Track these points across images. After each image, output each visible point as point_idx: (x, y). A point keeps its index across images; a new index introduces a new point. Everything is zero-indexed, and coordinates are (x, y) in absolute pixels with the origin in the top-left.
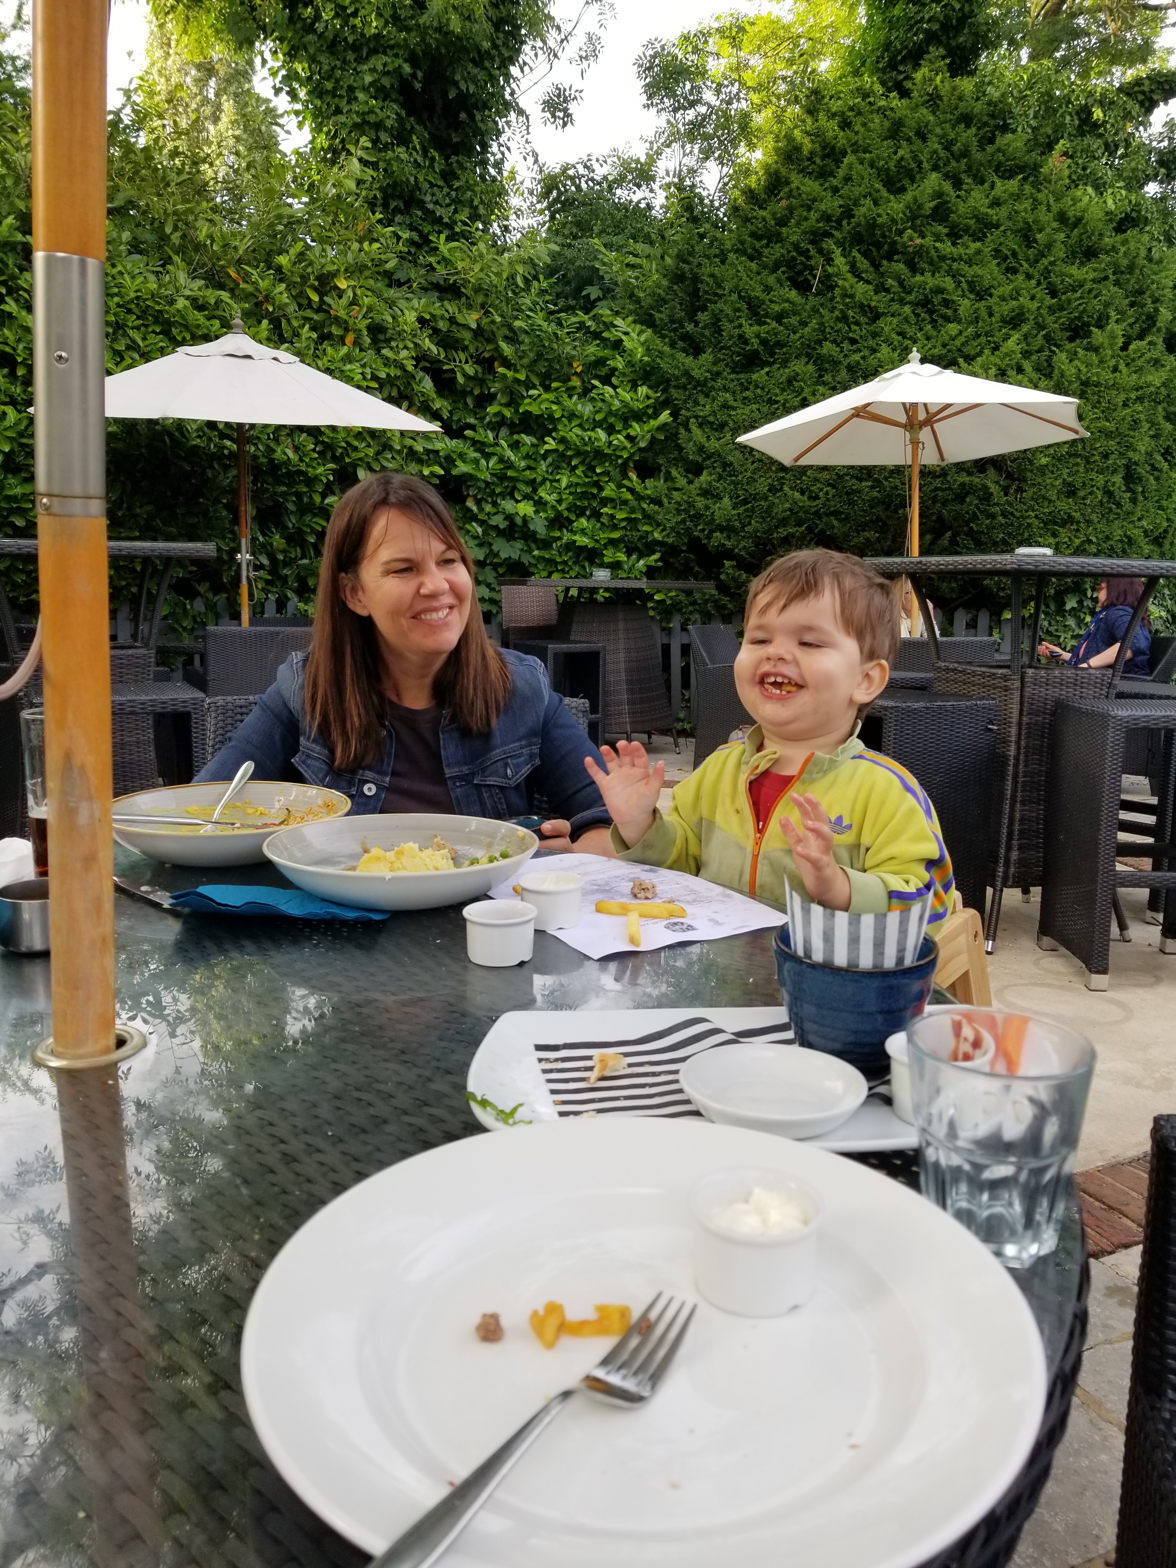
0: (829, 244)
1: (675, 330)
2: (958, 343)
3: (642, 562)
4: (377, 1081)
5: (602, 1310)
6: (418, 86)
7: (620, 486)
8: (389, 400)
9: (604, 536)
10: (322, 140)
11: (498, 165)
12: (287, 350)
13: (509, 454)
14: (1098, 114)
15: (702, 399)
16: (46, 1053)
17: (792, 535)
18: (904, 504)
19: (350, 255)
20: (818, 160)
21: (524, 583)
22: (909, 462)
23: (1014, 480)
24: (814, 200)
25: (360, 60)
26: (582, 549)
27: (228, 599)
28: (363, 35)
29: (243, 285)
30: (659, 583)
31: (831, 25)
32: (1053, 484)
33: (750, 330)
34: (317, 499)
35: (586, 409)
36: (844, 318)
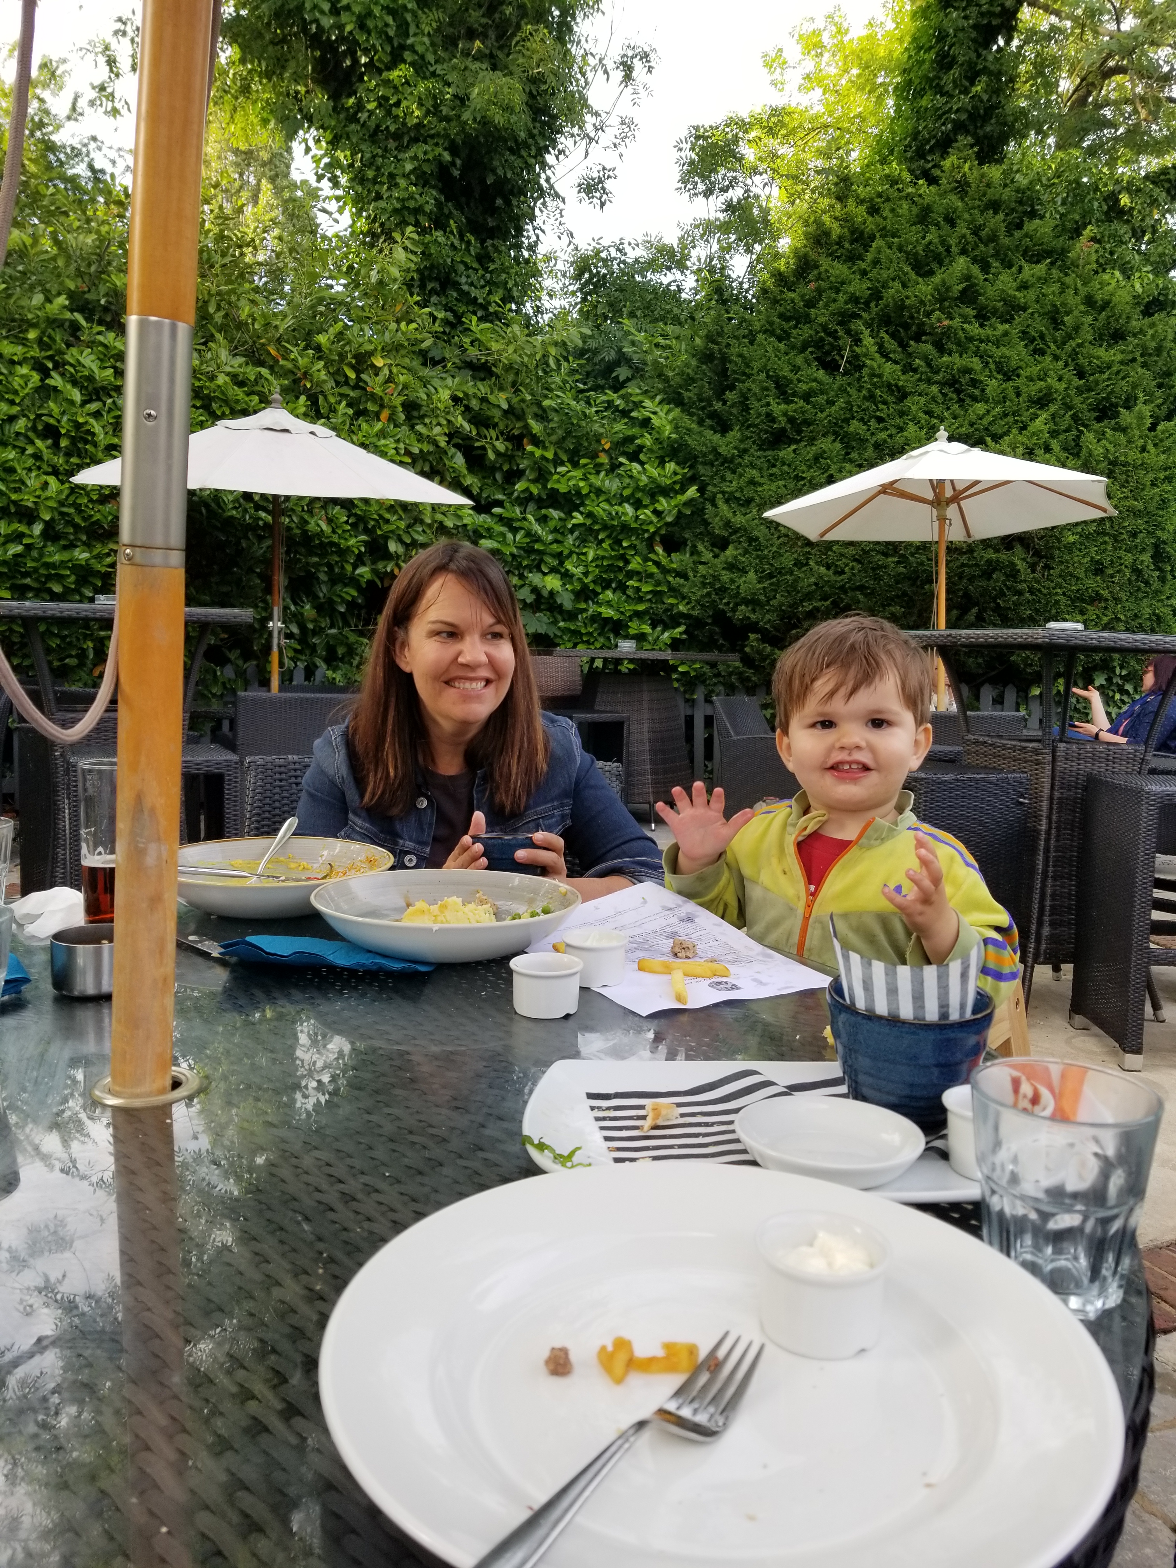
0: (858, 325)
1: (703, 408)
2: (985, 422)
3: (666, 634)
4: (431, 1126)
5: (669, 1347)
6: (456, 173)
7: (646, 559)
8: (422, 474)
9: (629, 608)
10: (362, 224)
11: (532, 248)
12: (324, 425)
13: (537, 528)
14: (1125, 200)
15: (729, 476)
16: (103, 1091)
17: (817, 609)
18: (930, 579)
19: (387, 334)
20: (847, 245)
21: (550, 654)
22: (936, 539)
23: (1041, 557)
24: (843, 283)
25: (401, 148)
26: (607, 620)
27: (258, 666)
28: (404, 124)
29: (282, 362)
30: (682, 655)
31: (859, 115)
32: (1081, 562)
33: (778, 408)
34: (349, 568)
35: (612, 485)
36: (871, 397)
